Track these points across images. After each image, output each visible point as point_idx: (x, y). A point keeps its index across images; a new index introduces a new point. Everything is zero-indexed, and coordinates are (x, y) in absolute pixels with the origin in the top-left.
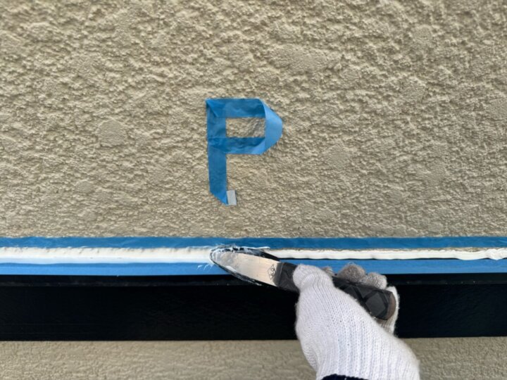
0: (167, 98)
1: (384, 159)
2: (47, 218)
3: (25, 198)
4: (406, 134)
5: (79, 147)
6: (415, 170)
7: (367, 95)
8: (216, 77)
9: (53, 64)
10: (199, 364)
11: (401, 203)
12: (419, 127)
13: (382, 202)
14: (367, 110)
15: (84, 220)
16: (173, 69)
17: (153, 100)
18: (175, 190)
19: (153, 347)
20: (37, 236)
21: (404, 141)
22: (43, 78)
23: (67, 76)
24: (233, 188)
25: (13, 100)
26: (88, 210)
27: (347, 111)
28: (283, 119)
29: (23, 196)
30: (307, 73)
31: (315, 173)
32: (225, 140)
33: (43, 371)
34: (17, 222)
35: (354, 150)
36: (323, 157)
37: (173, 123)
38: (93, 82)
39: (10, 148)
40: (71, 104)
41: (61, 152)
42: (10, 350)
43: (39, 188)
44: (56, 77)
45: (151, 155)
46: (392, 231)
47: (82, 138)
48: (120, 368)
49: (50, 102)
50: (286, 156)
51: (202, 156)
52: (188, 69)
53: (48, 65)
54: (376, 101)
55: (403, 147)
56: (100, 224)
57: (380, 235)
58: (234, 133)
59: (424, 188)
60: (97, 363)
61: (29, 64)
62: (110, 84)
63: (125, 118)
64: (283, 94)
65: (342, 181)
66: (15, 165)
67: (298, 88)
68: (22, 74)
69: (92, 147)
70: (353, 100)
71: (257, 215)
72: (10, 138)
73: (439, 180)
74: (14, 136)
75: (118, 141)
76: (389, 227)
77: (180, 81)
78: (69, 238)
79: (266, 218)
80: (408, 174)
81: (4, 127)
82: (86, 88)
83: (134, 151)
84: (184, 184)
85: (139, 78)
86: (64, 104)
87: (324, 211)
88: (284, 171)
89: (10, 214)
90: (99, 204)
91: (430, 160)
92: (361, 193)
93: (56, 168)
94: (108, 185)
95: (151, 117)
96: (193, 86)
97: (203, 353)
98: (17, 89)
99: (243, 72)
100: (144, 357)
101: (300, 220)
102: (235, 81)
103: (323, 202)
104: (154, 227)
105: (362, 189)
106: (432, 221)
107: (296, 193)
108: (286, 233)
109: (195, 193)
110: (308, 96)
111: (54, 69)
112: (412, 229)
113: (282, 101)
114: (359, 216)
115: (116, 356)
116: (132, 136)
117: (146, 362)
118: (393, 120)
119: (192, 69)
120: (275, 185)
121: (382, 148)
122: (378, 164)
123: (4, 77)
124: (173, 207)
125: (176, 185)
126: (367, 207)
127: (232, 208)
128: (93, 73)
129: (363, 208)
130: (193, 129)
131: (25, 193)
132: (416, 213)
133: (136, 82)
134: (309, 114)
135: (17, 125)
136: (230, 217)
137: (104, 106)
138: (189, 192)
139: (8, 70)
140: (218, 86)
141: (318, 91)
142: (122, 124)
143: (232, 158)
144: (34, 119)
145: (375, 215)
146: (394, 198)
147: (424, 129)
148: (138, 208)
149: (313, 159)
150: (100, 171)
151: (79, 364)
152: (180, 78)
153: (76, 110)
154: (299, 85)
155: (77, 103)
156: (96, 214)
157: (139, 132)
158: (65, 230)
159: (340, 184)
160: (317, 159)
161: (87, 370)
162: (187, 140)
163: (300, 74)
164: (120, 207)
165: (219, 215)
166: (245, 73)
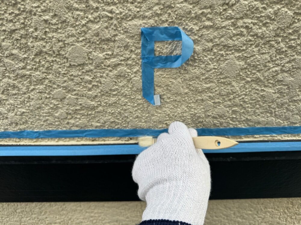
0: (115, 28)
1: (262, 70)
2: (35, 117)
3: (21, 104)
4: (278, 51)
5: (56, 66)
6: (283, 78)
7: (252, 22)
8: (148, 12)
9: (38, 7)
10: (134, 217)
11: (273, 102)
12: (287, 46)
13: (259, 101)
14: (251, 33)
15: (59, 118)
16: (119, 7)
17: (105, 30)
18: (119, 95)
19: (104, 206)
20: (28, 130)
21: (276, 57)
22: (32, 17)
23: (47, 15)
24: (159, 93)
25: (13, 33)
26: (62, 111)
27: (238, 35)
28: (194, 41)
29: (19, 102)
30: (210, 7)
31: (215, 81)
32: (153, 58)
33: (33, 223)
34: (15, 120)
35: (242, 63)
36: (221, 68)
37: (118, 47)
38: (65, 19)
39: (10, 68)
40: (50, 35)
41: (44, 70)
42: (12, 209)
43: (29, 96)
44: (40, 16)
45: (103, 70)
46: (266, 122)
47: (58, 60)
48: (82, 220)
49: (36, 34)
50: (195, 69)
51: (138, 70)
52: (129, 7)
53: (36, 7)
54: (258, 27)
55: (275, 61)
56: (70, 121)
57: (257, 125)
58: (160, 53)
59: (288, 91)
60: (68, 217)
61: (23, 7)
62: (77, 20)
63: (86, 45)
64: (194, 23)
65: (233, 86)
66: (14, 80)
67: (204, 19)
68: (18, 15)
69: (65, 66)
70: (242, 27)
71: (174, 112)
72: (11, 61)
73: (299, 84)
74: (13, 60)
75: (80, 61)
76: (263, 119)
77: (124, 16)
78: (49, 131)
79: (181, 115)
80: (278, 81)
81: (6, 53)
82: (61, 23)
83: (92, 68)
84: (126, 91)
85: (96, 14)
86: (46, 35)
87: (221, 109)
88: (194, 80)
89: (11, 114)
90: (69, 107)
91: (293, 70)
92: (246, 95)
93: (40, 81)
94: (75, 93)
95: (103, 43)
96: (133, 19)
97: (136, 210)
98: (15, 26)
99: (167, 7)
100: (98, 213)
101: (203, 115)
102: (161, 15)
103: (219, 102)
104: (105, 122)
105: (246, 92)
106: (293, 114)
107: (201, 96)
108: (193, 125)
109: (132, 97)
110: (212, 24)
111: (39, 10)
112: (279, 120)
113: (193, 28)
114: (243, 112)
115: (80, 213)
116: (91, 57)
117: (99, 216)
118: (270, 41)
119: (132, 7)
120: (187, 91)
121: (261, 61)
122: (258, 73)
123: (6, 17)
124: (118, 108)
125: (120, 92)
126: (249, 105)
127: (157, 108)
128: (65, 12)
129: (247, 106)
130: (132, 51)
131: (21, 100)
132: (282, 109)
133: (94, 18)
134: (212, 37)
135: (15, 52)
136: (156, 114)
137: (73, 36)
138: (129, 97)
139: (8, 12)
140: (150, 18)
141: (218, 20)
142: (84, 48)
143: (157, 71)
144: (26, 47)
145: (254, 111)
146: (268, 98)
147: (290, 47)
148: (95, 109)
149: (214, 71)
150: (70, 83)
151: (56, 218)
152: (124, 14)
153: (54, 39)
154: (205, 16)
155: (54, 34)
156: (67, 113)
157: (95, 54)
158: (46, 126)
159: (232, 88)
160: (217, 71)
161: (62, 221)
162: (128, 59)
163: (205, 8)
164: (83, 108)
165: (149, 113)
166: (168, 8)
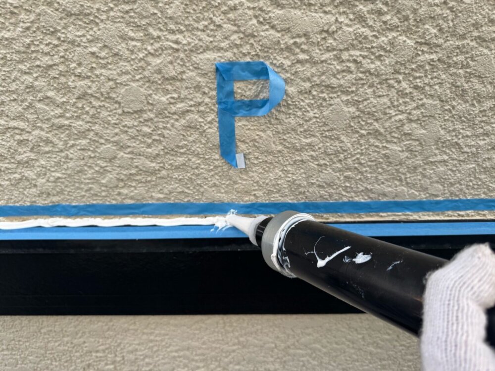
0: (181, 63)
1: (381, 119)
2: (73, 185)
3: (56, 165)
4: (400, 93)
5: (104, 113)
6: (410, 130)
7: (361, 55)
8: (224, 42)
9: (84, 36)
10: (214, 342)
11: (401, 164)
12: (412, 86)
13: (382, 163)
14: (361, 70)
15: (106, 187)
16: (187, 36)
17: (169, 65)
18: (188, 154)
19: (169, 323)
20: (64, 204)
21: (398, 101)
22: (74, 49)
23: (95, 46)
24: (242, 151)
25: (48, 70)
26: (111, 176)
27: (343, 71)
28: (286, 81)
29: (53, 163)
30: (305, 35)
31: (317, 134)
32: (233, 103)
33: (64, 350)
34: (47, 189)
35: (352, 109)
36: (324, 117)
37: (187, 88)
38: (117, 51)
39: (43, 116)
40: (97, 72)
41: (88, 119)
42: (35, 327)
43: (67, 154)
44: (86, 47)
45: (167, 119)
46: (394, 194)
47: (107, 105)
48: (137, 347)
49: (79, 71)
50: (290, 117)
51: (213, 119)
52: (199, 36)
53: (79, 37)
54: (369, 61)
55: (398, 106)
56: (122, 191)
57: (383, 199)
58: (241, 96)
59: (420, 148)
60: (116, 342)
61: (63, 36)
62: (132, 52)
63: (144, 85)
64: (285, 56)
65: (342, 142)
66: (47, 133)
67: (298, 50)
68: (57, 46)
69: (116, 113)
70: (348, 61)
71: (264, 179)
72: (44, 107)
73: (434, 139)
74: (47, 105)
75: (137, 106)
76: (390, 189)
77: (193, 47)
78: (93, 206)
79: (274, 182)
80: (405, 134)
81: (39, 96)
82: (112, 56)
83: (152, 116)
84: (198, 148)
85: (157, 45)
86: (92, 72)
87: (328, 174)
88: (289, 133)
89: (41, 181)
90: (121, 170)
91: (424, 119)
92: (362, 154)
93: (83, 134)
94: (129, 150)
95: (167, 82)
96: (204, 51)
97: (216, 330)
98: (52, 60)
99: (247, 36)
100: (159, 335)
101: (305, 183)
102: (241, 45)
103: (326, 164)
104: (171, 193)
105: (362, 150)
106: (431, 183)
107: (300, 155)
108: (292, 197)
109: (207, 157)
110: (308, 58)
111: (84, 40)
112: (413, 191)
113: (284, 62)
114: (360, 179)
115: (133, 334)
116: (150, 102)
117: (162, 341)
118: (387, 79)
119: (203, 36)
120: (280, 148)
121: (378, 107)
122: (375, 124)
123: (42, 49)
124: (188, 172)
125: (190, 149)
126: (368, 169)
127: (241, 172)
128: (117, 42)
129: (364, 169)
130: (204, 93)
131: (55, 160)
132: (415, 174)
133: (154, 50)
134: (309, 74)
135: (50, 94)
136: (240, 182)
137: (127, 73)
138: (202, 156)
139: (45, 42)
140: (226, 51)
141: (316, 53)
142: (142, 90)
143: (240, 121)
144: (65, 88)
145: (376, 177)
146: (393, 159)
147: (416, 87)
148: (156, 174)
149: (314, 120)
150: (122, 136)
151: (99, 342)
152: (193, 44)
153: (102, 78)
154: (298, 47)
155: (103, 71)
156: (118, 179)
157: (156, 97)
158: (89, 197)
159: (341, 145)
160: (318, 120)
161: (107, 349)
162: (199, 104)
163: (299, 36)
164: (140, 172)
165: (230, 180)
166: (250, 37)
